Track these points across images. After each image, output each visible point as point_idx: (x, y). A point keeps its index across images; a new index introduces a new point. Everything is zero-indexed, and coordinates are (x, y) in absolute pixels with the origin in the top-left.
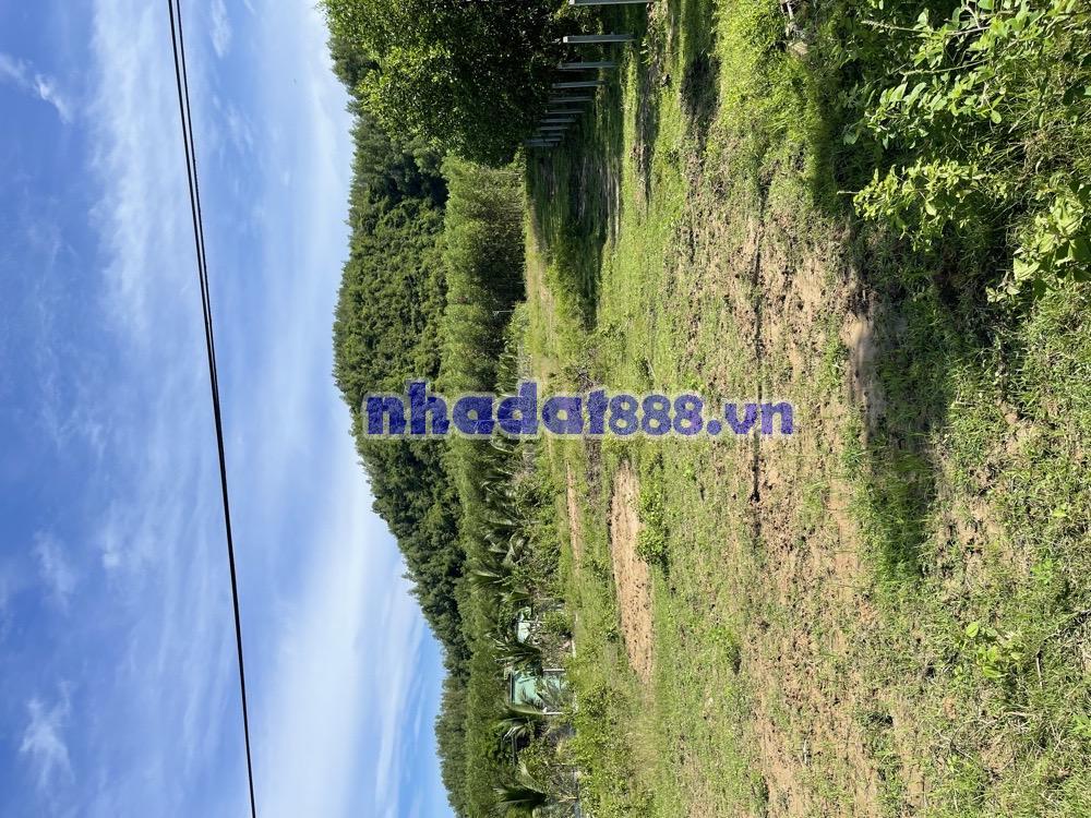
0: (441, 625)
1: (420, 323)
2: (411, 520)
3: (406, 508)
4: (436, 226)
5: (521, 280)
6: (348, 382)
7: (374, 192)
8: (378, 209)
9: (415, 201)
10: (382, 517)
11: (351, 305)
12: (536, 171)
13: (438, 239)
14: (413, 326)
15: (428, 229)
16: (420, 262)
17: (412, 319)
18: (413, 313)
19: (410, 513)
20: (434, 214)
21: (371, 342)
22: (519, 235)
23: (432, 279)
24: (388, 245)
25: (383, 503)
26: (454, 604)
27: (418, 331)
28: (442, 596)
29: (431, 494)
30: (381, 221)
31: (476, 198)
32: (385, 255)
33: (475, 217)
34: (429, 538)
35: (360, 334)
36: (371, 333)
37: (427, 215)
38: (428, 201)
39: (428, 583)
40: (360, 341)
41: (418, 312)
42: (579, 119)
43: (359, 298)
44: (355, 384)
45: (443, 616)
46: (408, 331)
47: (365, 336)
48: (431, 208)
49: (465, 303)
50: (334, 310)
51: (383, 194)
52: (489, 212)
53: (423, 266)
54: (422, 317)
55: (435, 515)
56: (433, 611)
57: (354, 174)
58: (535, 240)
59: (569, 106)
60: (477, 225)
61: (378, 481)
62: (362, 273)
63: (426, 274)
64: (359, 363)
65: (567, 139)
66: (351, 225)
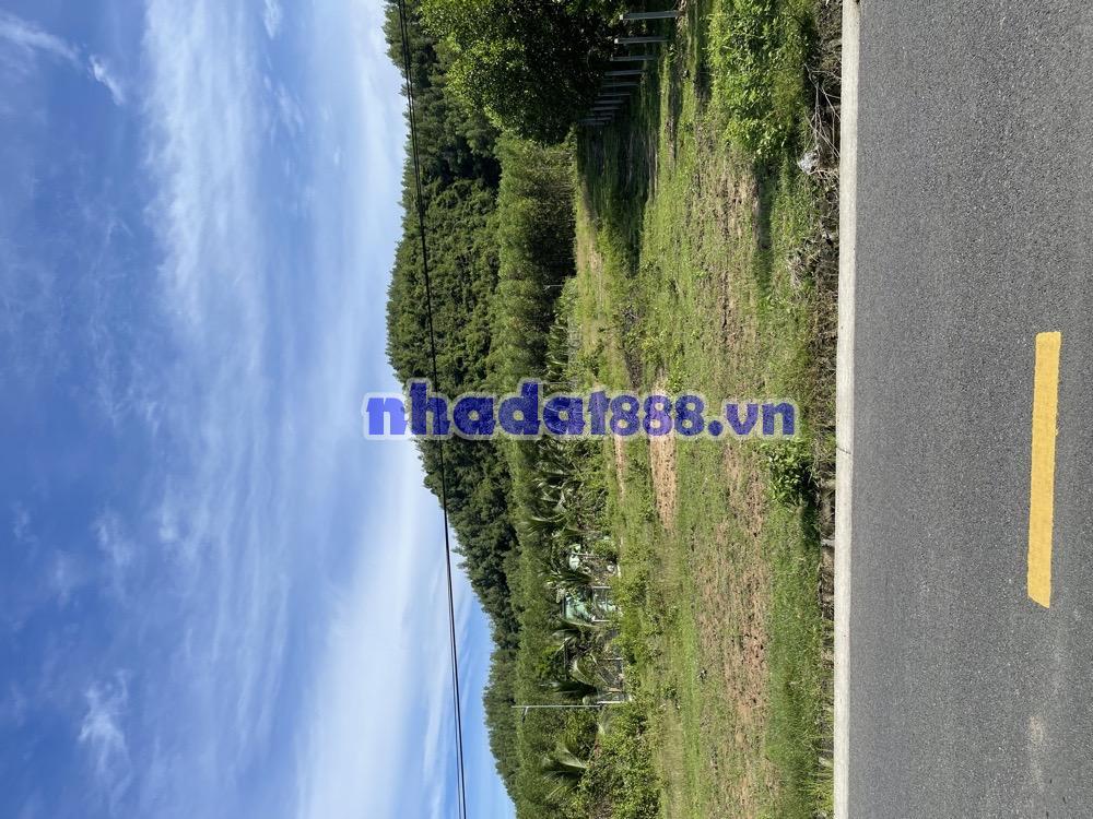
0: (490, 598)
1: (471, 302)
2: (461, 495)
3: (457, 484)
4: (489, 206)
5: (571, 255)
6: (401, 360)
7: (427, 173)
8: (431, 190)
9: (467, 182)
10: (433, 492)
11: (404, 286)
12: (588, 148)
13: (489, 219)
14: (464, 305)
15: (480, 209)
16: (472, 242)
17: (464, 297)
18: (464, 292)
19: (460, 488)
20: (485, 195)
21: (423, 321)
22: (570, 211)
23: (483, 258)
24: (441, 225)
25: (434, 479)
26: (503, 577)
27: (470, 310)
28: (492, 570)
29: (480, 469)
30: (433, 202)
31: (529, 177)
32: (437, 236)
33: (528, 195)
34: (479, 512)
35: (412, 313)
36: (424, 313)
37: (478, 196)
38: (479, 181)
39: (477, 557)
40: (413, 320)
41: (470, 291)
42: (627, 101)
43: (412, 278)
44: (408, 362)
45: (492, 589)
46: (459, 310)
47: (417, 315)
48: (483, 189)
49: (517, 278)
50: (387, 289)
51: (435, 175)
52: (542, 190)
53: (475, 246)
54: (473, 297)
55: (485, 490)
56: (481, 584)
57: (407, 156)
58: (586, 213)
59: (619, 89)
60: (530, 202)
61: (429, 457)
62: (415, 253)
63: (477, 254)
64: (412, 341)
65: (616, 118)
66: (404, 206)
